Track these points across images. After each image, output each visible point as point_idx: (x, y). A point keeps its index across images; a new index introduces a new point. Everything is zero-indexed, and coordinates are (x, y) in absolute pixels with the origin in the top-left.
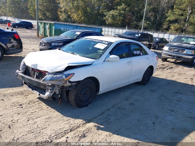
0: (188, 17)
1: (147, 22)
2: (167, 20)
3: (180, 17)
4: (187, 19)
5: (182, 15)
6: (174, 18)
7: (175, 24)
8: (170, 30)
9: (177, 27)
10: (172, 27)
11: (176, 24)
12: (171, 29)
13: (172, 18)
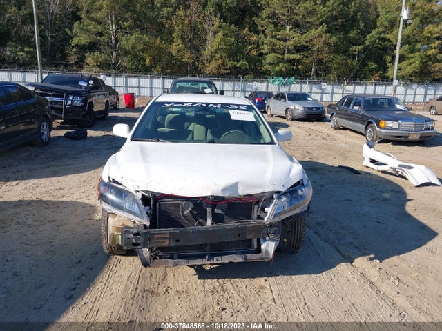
0: (113, 39)
1: (26, 49)
2: (73, 45)
3: (98, 38)
4: (113, 42)
5: (101, 34)
6: (90, 41)
7: (94, 52)
8: (86, 67)
9: (100, 60)
10: (89, 60)
11: (97, 53)
12: (87, 64)
13: (82, 39)
